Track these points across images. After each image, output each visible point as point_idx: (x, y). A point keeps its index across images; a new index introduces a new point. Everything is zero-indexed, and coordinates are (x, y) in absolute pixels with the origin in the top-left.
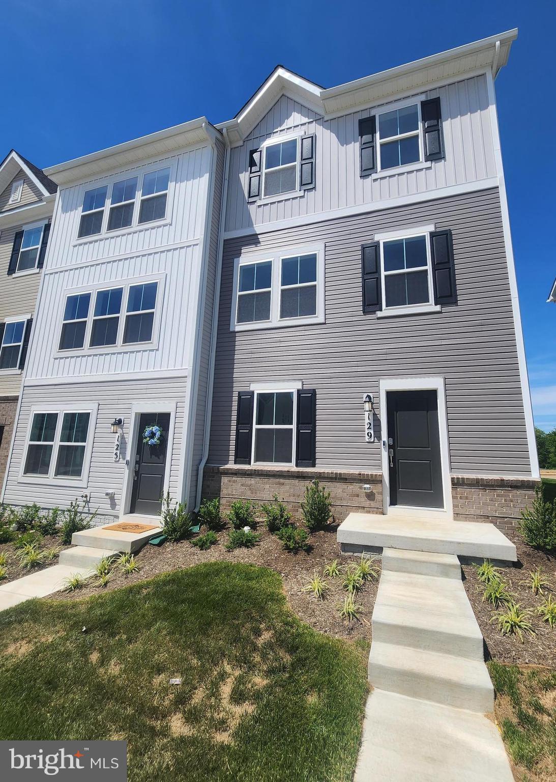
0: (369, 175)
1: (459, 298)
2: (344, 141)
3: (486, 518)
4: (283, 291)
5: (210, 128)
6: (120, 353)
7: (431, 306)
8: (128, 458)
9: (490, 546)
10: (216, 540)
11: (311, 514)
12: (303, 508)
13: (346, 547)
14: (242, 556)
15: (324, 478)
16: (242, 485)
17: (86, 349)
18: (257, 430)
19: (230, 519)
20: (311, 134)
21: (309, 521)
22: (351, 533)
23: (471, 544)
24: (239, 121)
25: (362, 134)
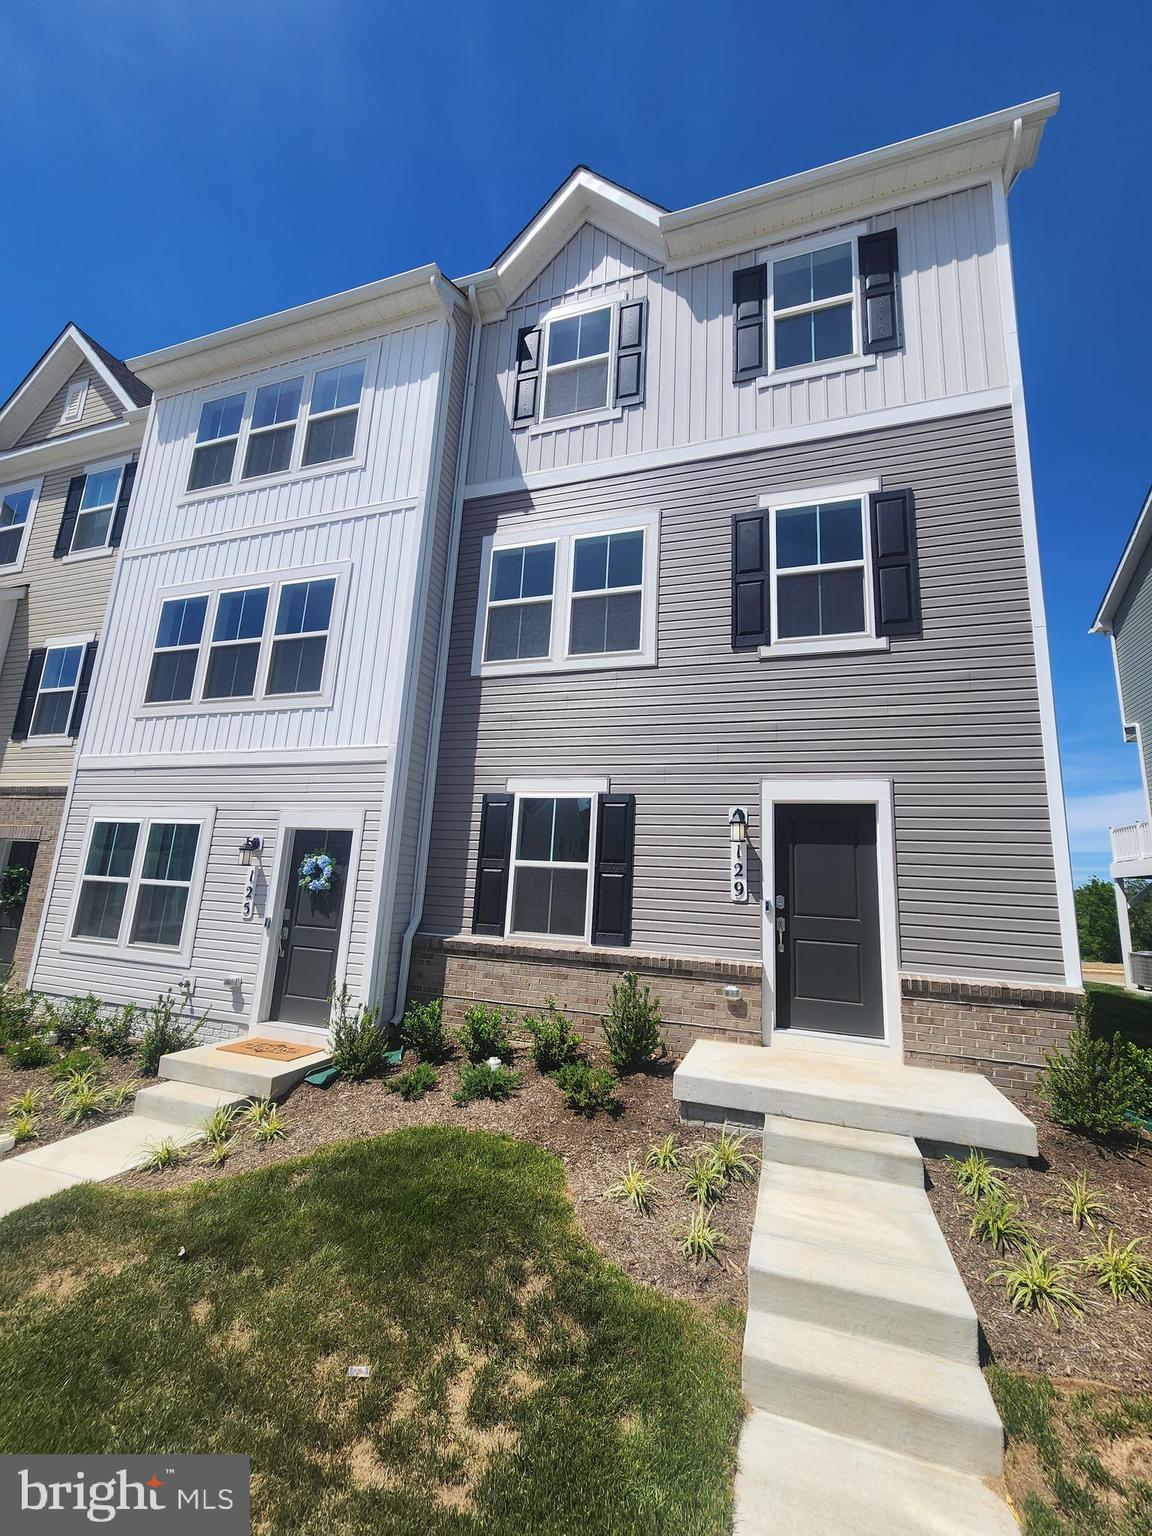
1: (926, 624)
2: (703, 312)
3: (970, 1063)
4: (575, 601)
5: (445, 285)
6: (261, 713)
7: (868, 639)
8: (269, 914)
9: (984, 1124)
10: (434, 1082)
11: (621, 1039)
12: (605, 1027)
13: (690, 1109)
14: (486, 1118)
15: (647, 968)
16: (486, 976)
17: (195, 703)
18: (518, 870)
19: (463, 1042)
20: (639, 299)
21: (615, 1053)
22: (701, 1083)
23: (944, 1116)
24: (500, 272)
25: (738, 300)
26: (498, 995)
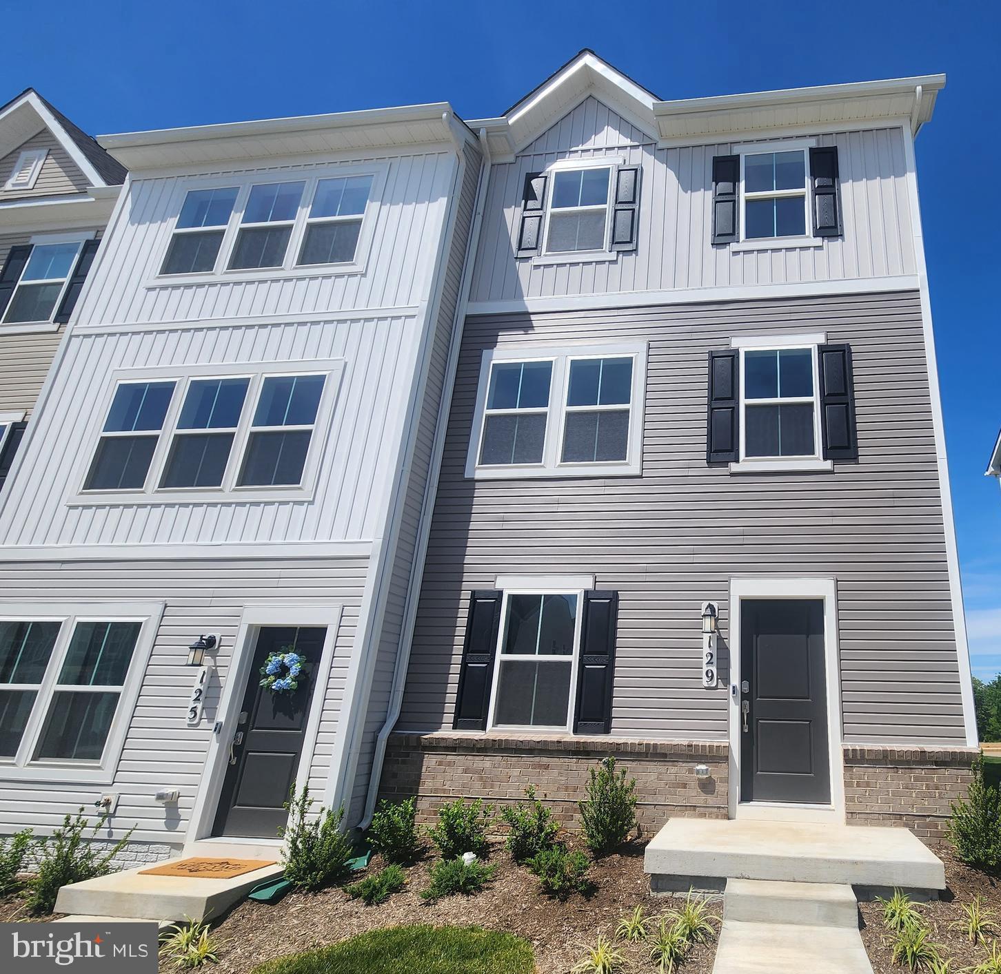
0: (726, 244)
1: (861, 452)
2: (688, 185)
3: (898, 818)
4: (569, 415)
6: (229, 504)
7: (816, 461)
8: (221, 717)
10: (401, 883)
11: (598, 822)
12: (582, 812)
13: (660, 881)
14: (455, 913)
15: (625, 753)
16: (466, 771)
17: (148, 492)
18: (505, 665)
19: (435, 839)
20: (635, 165)
21: (592, 836)
22: (670, 855)
23: (874, 863)
24: (511, 122)
25: (717, 179)
26: (477, 790)
